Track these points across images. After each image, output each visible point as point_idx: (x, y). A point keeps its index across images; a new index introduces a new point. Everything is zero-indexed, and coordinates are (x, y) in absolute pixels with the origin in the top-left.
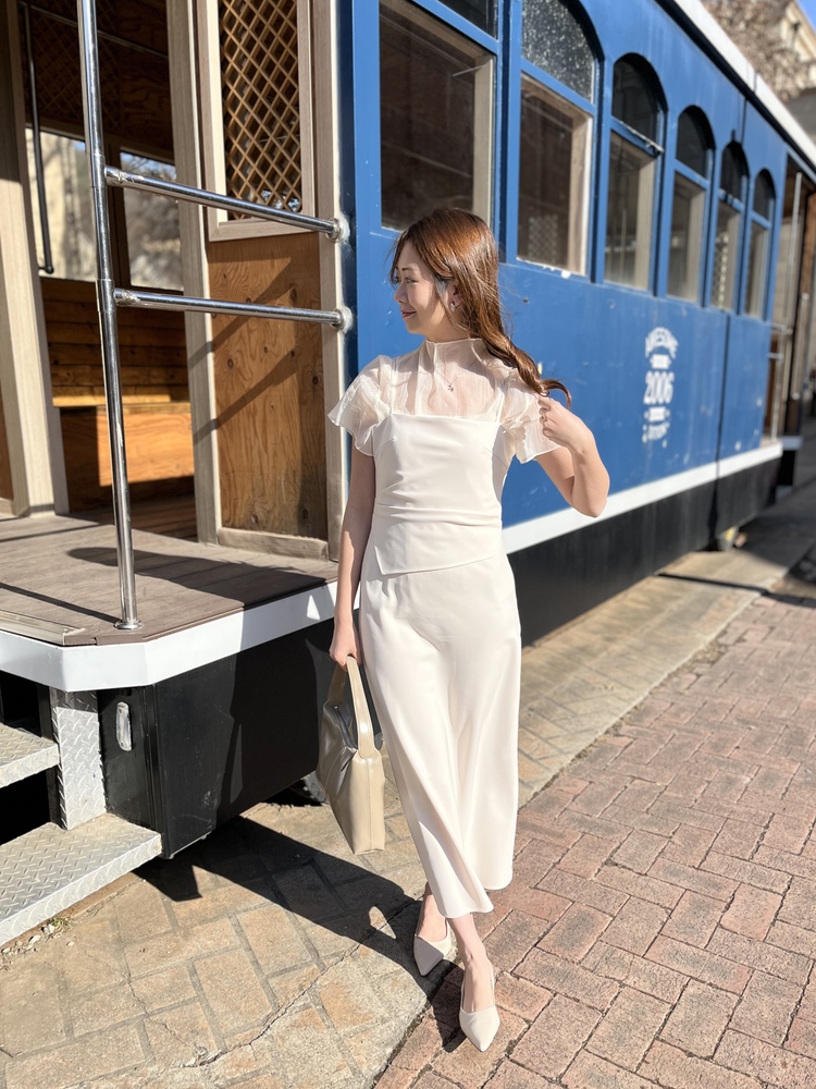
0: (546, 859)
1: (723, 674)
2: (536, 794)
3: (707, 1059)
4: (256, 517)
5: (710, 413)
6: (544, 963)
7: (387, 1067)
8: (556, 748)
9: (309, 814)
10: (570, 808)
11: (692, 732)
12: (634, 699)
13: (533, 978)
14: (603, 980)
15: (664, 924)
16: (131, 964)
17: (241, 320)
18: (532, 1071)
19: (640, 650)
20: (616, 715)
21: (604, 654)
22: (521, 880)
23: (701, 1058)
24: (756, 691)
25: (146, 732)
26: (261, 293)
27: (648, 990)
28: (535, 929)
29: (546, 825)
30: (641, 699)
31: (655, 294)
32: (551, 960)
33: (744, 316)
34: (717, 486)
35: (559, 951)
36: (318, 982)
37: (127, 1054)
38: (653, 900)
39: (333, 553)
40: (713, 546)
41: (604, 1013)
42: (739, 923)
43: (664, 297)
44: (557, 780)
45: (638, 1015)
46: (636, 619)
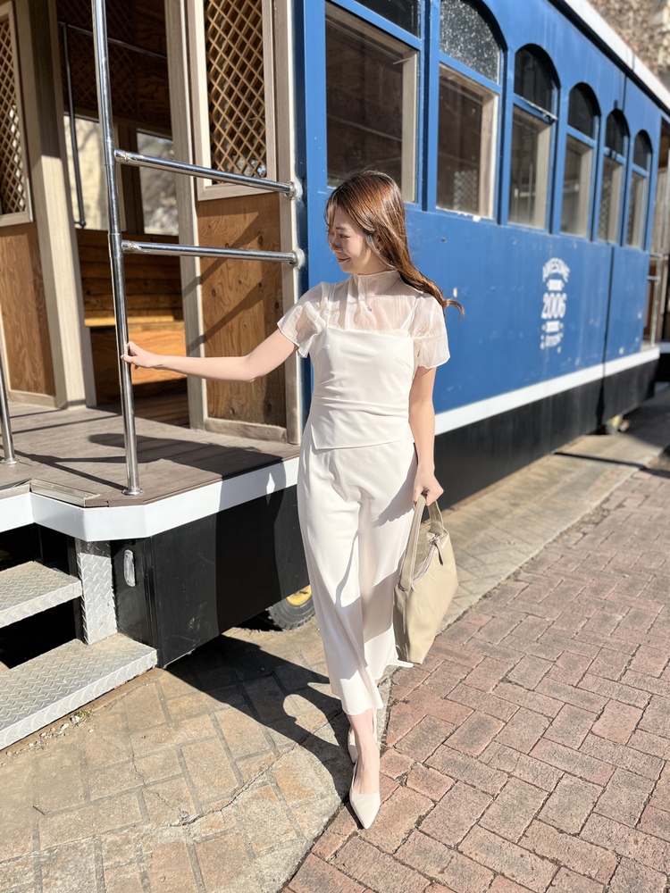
0: (455, 676)
1: (605, 533)
2: (449, 626)
3: (575, 835)
4: (233, 410)
5: (597, 324)
6: (450, 757)
7: (323, 832)
8: (467, 590)
9: (273, 637)
10: (476, 637)
11: (577, 579)
12: (531, 552)
13: (440, 768)
14: (495, 771)
15: (546, 730)
16: (135, 747)
17: (220, 261)
18: (435, 840)
19: (539, 514)
20: (516, 565)
21: (509, 516)
22: (434, 692)
23: (570, 834)
24: (631, 547)
25: (145, 572)
26: (236, 239)
27: (530, 781)
28: (443, 730)
29: (456, 650)
30: (537, 552)
31: (551, 232)
32: (455, 755)
33: (626, 247)
34: (604, 382)
35: (461, 748)
36: (274, 766)
37: (129, 815)
38: (538, 710)
39: (290, 437)
40: (601, 430)
41: (495, 797)
42: (607, 731)
43: (558, 234)
44: (466, 615)
45: (522, 800)
46: (537, 488)
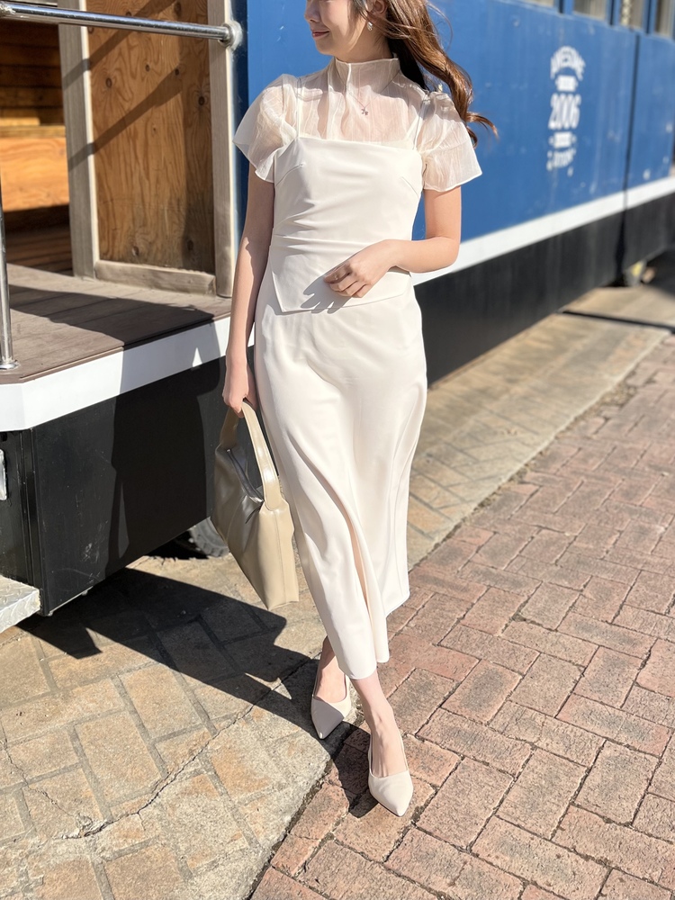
0: (450, 614)
1: (633, 417)
2: (437, 546)
3: (626, 825)
4: (137, 249)
5: (618, 138)
6: (450, 724)
7: (286, 836)
8: (457, 496)
9: (195, 567)
10: (474, 560)
11: (602, 479)
12: (538, 444)
13: (439, 740)
14: (514, 742)
15: (577, 683)
16: (7, 728)
17: (122, 34)
18: (440, 839)
19: (544, 392)
20: (520, 461)
21: (505, 397)
22: (423, 637)
23: (620, 824)
24: (669, 435)
25: (22, 480)
26: (142, 6)
27: (561, 753)
28: (440, 688)
29: (449, 578)
30: (546, 444)
31: (561, 10)
32: (458, 722)
33: (653, 35)
34: (625, 217)
35: (465, 711)
36: (209, 747)
37: (5, 825)
38: (564, 657)
39: (219, 288)
40: (620, 282)
41: (516, 777)
42: (657, 681)
43: (570, 14)
44: (459, 531)
45: (552, 779)
46: (538, 360)
